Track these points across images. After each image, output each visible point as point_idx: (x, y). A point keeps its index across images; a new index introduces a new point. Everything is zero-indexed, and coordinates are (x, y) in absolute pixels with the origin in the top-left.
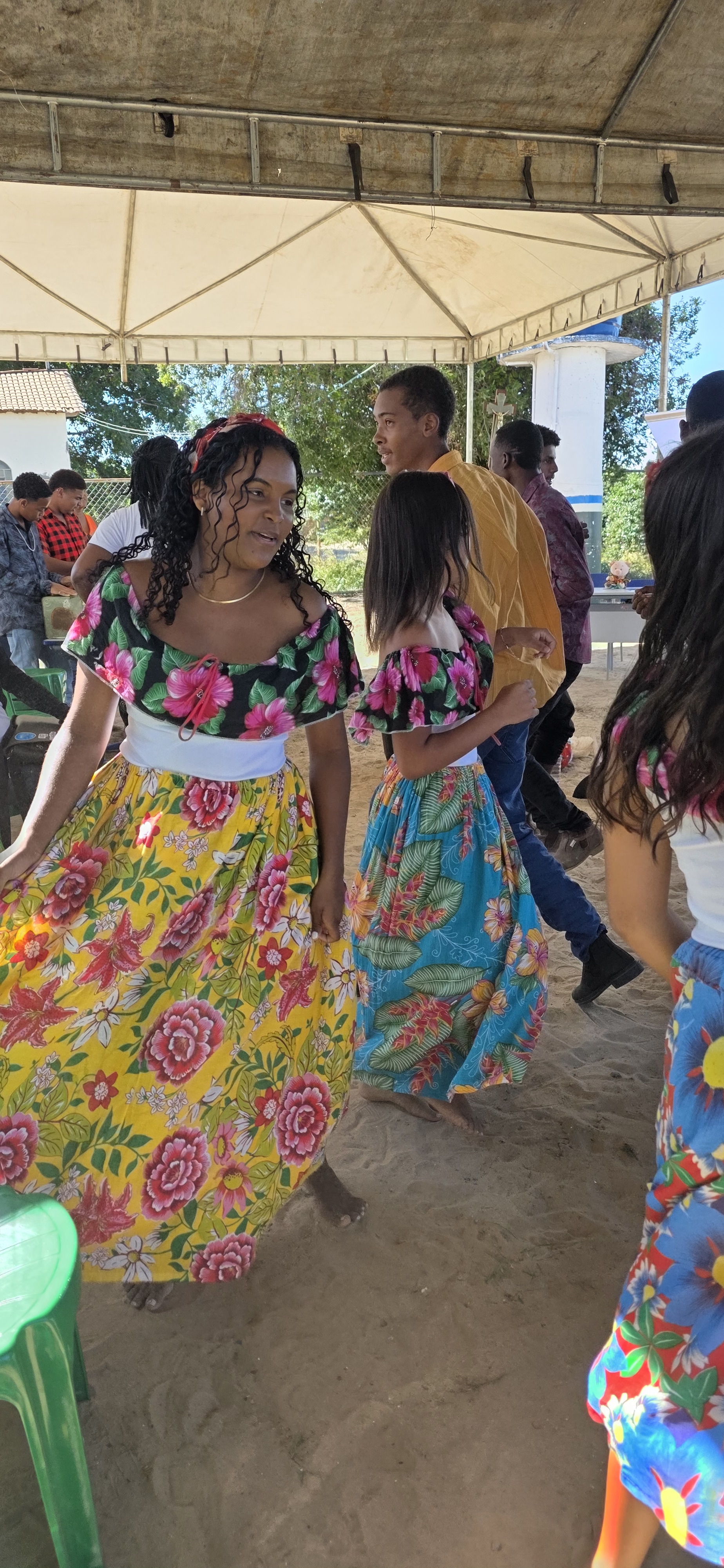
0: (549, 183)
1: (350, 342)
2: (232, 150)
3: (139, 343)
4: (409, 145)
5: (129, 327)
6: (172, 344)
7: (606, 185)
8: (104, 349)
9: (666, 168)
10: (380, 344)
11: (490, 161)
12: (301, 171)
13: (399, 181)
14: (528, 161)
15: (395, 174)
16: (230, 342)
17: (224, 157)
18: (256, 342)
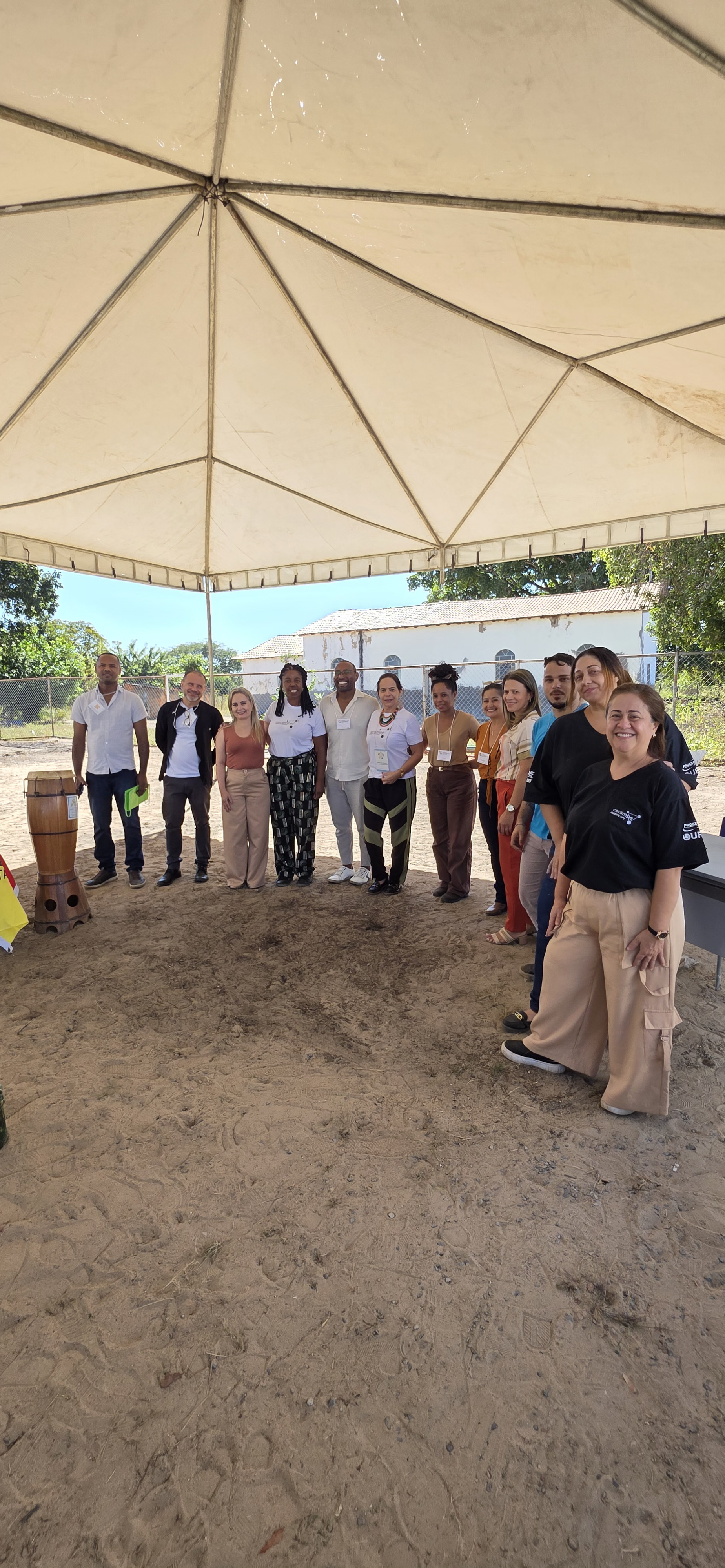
1: (664, 519)
3: (457, 551)
5: (444, 539)
6: (483, 547)
8: (429, 560)
10: (700, 516)
16: (535, 538)
18: (560, 535)
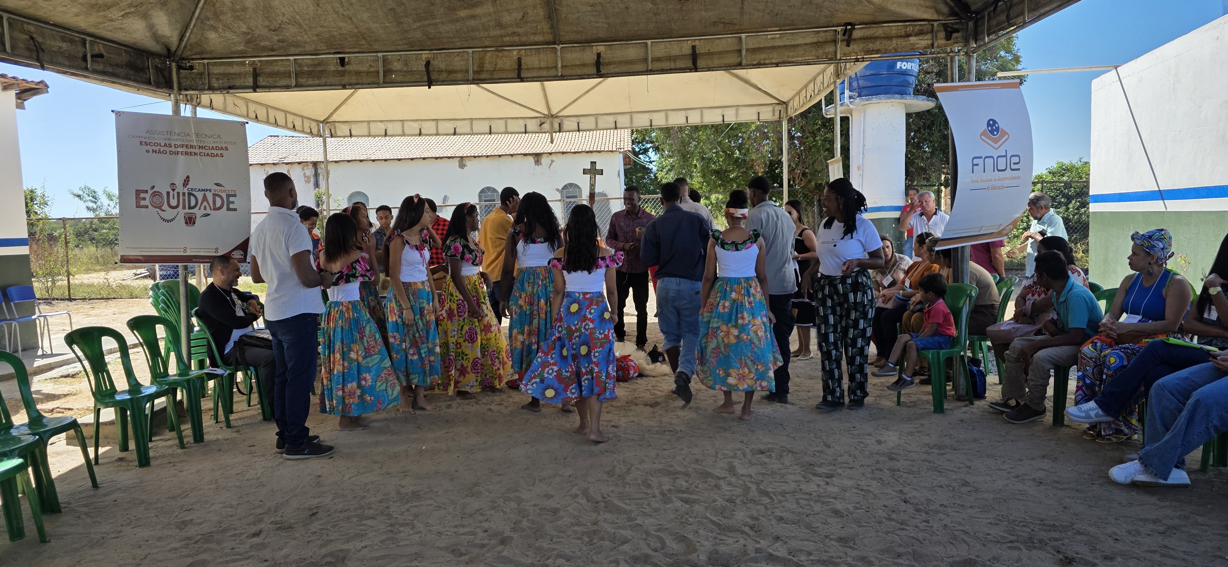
0: (533, 68)
1: (698, 111)
2: (372, 69)
3: (562, 120)
4: (457, 58)
5: (554, 111)
6: (582, 120)
7: (562, 67)
8: (540, 125)
9: (599, 55)
10: (719, 112)
11: (499, 62)
12: (404, 76)
13: (452, 75)
14: (519, 60)
15: (450, 72)
16: (618, 116)
17: (368, 73)
18: (635, 116)
